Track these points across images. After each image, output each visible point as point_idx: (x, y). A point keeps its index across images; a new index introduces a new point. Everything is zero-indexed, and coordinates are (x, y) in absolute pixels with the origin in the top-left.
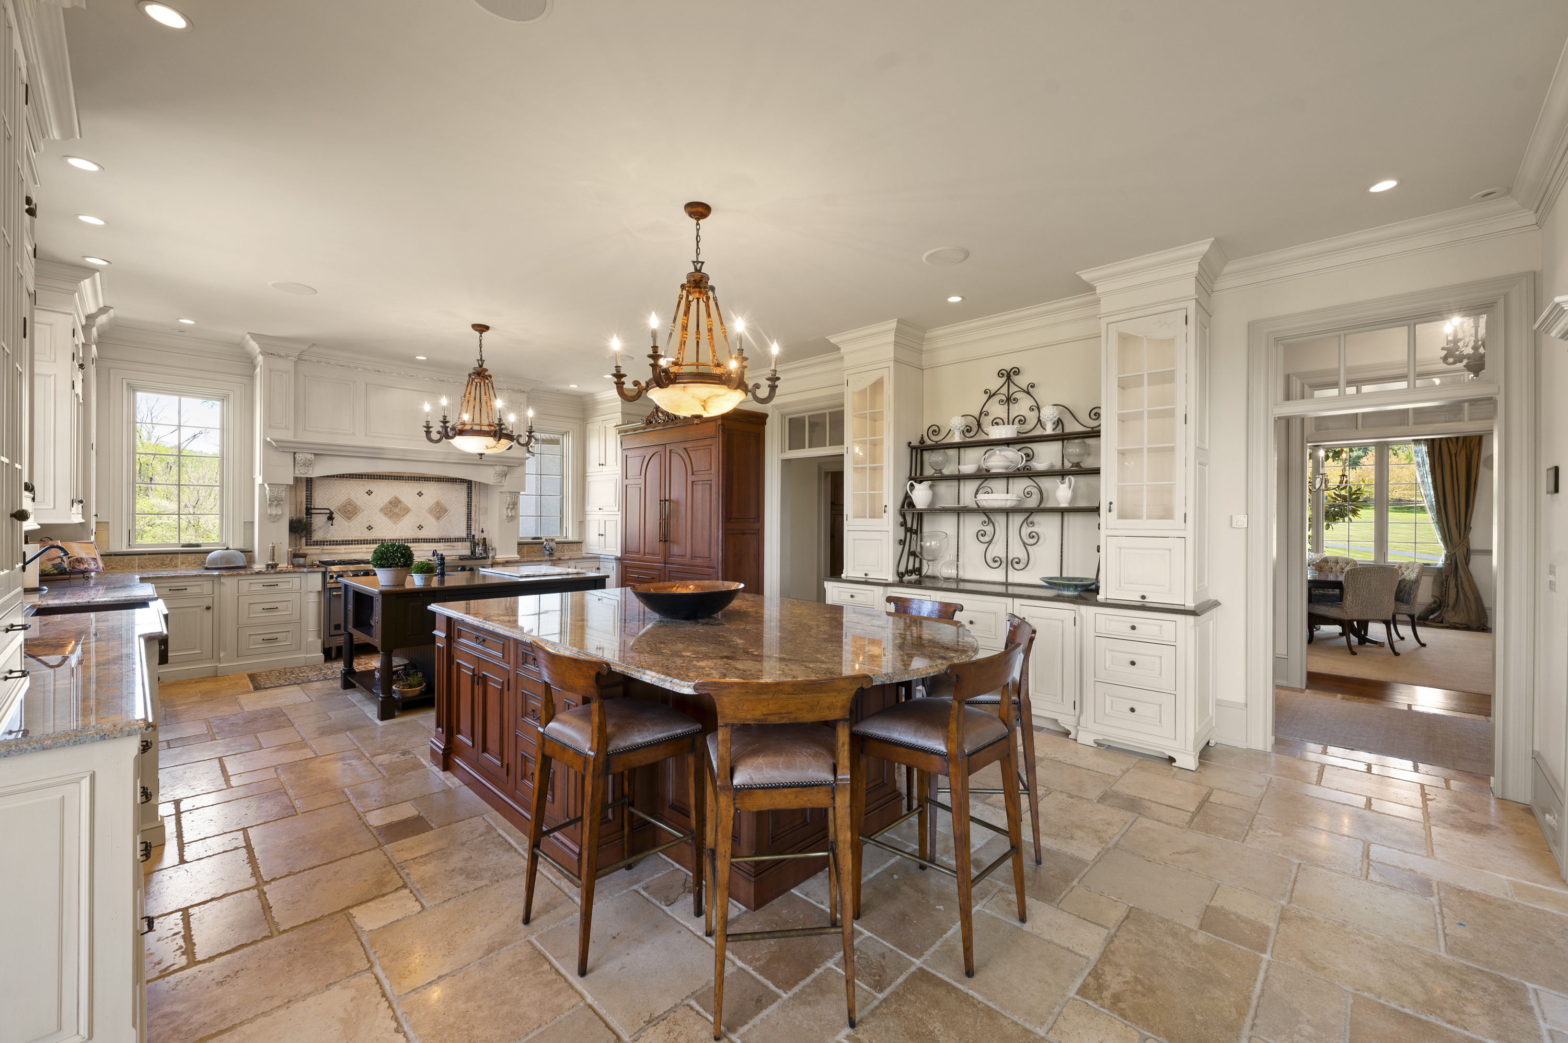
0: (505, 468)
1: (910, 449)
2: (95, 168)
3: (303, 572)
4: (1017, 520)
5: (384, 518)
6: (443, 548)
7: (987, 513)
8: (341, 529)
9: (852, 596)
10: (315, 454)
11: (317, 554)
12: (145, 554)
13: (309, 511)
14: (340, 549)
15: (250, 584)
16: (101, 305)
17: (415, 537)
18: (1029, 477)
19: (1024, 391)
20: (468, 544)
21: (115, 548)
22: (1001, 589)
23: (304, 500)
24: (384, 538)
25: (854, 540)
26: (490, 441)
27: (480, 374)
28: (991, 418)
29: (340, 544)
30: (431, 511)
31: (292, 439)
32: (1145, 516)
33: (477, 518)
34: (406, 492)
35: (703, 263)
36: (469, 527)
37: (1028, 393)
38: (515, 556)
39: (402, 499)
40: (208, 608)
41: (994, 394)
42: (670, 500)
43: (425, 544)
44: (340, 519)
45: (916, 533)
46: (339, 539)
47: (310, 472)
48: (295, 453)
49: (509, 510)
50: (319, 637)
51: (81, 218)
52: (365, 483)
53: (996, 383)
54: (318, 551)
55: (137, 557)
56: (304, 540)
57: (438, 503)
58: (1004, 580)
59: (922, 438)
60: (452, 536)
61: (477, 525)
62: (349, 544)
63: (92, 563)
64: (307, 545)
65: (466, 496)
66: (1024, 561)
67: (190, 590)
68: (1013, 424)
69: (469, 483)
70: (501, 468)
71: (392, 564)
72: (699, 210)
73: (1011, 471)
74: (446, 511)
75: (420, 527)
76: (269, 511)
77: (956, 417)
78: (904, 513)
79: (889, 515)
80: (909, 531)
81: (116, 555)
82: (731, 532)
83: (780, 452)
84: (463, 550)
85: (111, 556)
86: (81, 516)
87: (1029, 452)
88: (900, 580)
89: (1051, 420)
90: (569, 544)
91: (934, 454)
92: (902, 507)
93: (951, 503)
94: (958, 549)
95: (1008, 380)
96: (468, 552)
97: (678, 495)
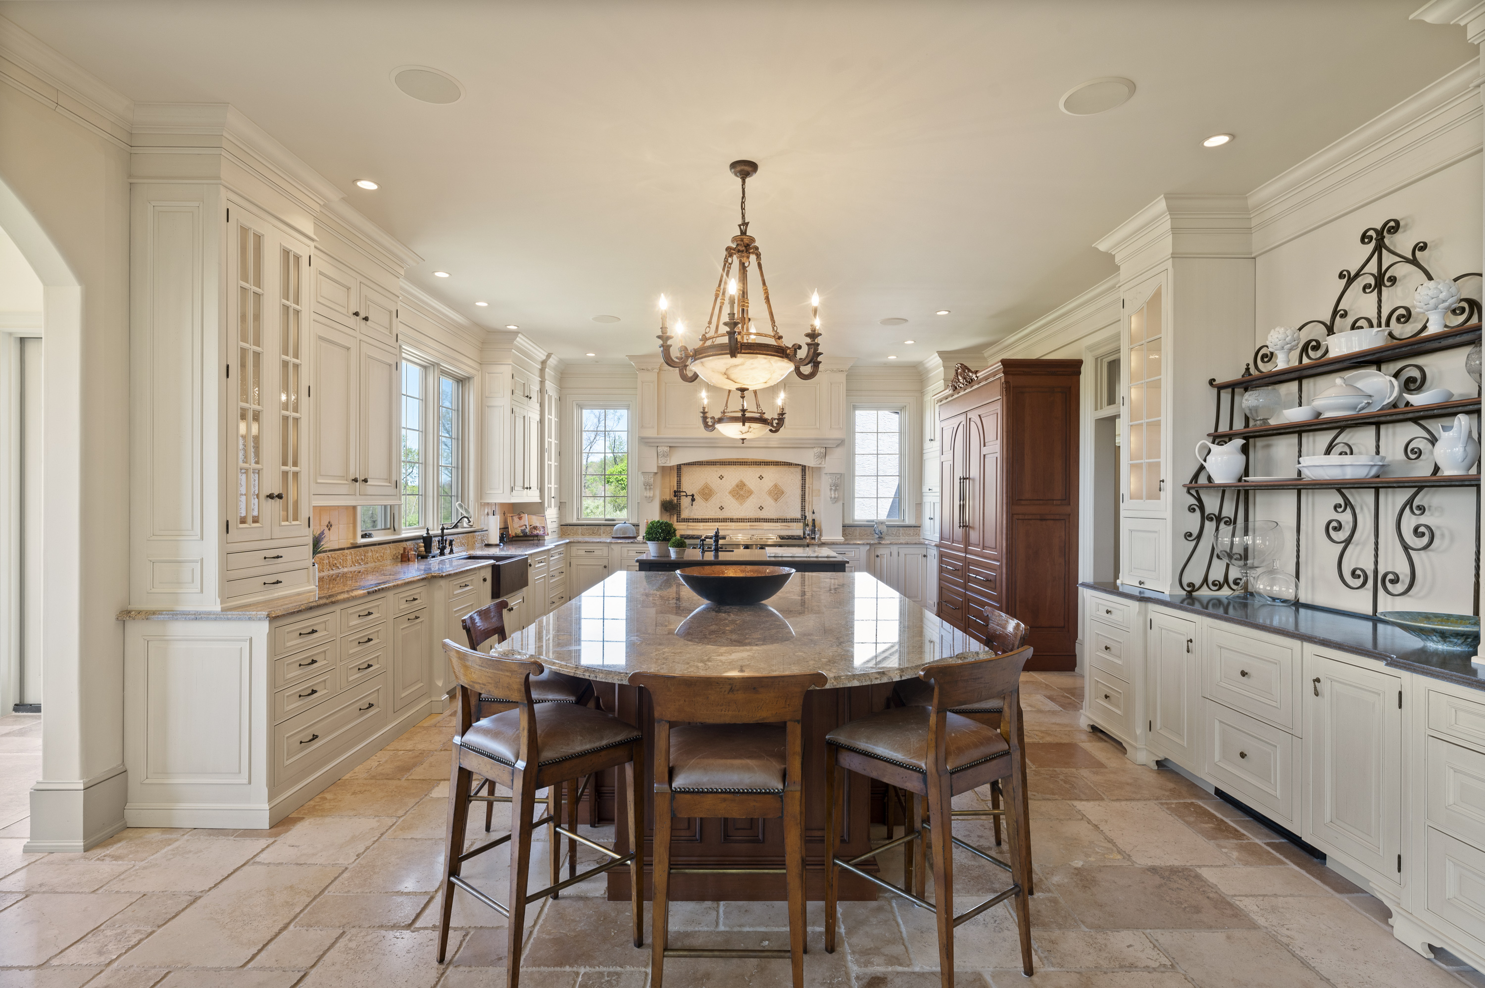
0: (823, 449)
1: (1214, 391)
2: (447, 275)
4: (1393, 501)
5: (733, 500)
6: (780, 528)
7: (1340, 486)
8: (700, 509)
9: (1108, 612)
10: (670, 447)
11: (684, 530)
12: (583, 526)
14: (700, 526)
15: (628, 550)
16: (546, 354)
17: (757, 517)
18: (1416, 420)
19: (1407, 261)
20: (801, 524)
21: (569, 521)
22: (1365, 628)
23: (676, 484)
24: (732, 518)
25: (1131, 531)
28: (1350, 320)
29: (700, 522)
30: (770, 493)
31: (655, 435)
33: (811, 499)
34: (749, 475)
35: (748, 225)
36: (803, 509)
37: (1414, 262)
38: (840, 538)
39: (747, 483)
40: (605, 567)
41: (1357, 275)
42: (969, 478)
43: (765, 524)
44: (700, 500)
45: (1232, 521)
46: (699, 517)
47: (668, 462)
48: (657, 447)
49: (832, 492)
51: (477, 304)
52: (718, 469)
53: (1358, 256)
54: (685, 527)
55: (580, 527)
56: (675, 518)
57: (776, 486)
58: (1369, 611)
59: (1248, 369)
60: (789, 516)
61: (810, 507)
62: (706, 522)
63: (542, 530)
64: (677, 522)
65: (800, 478)
66: (1405, 579)
67: (597, 553)
68: (1387, 325)
69: (804, 468)
70: (819, 450)
71: (655, 538)
72: (745, 168)
73: (1374, 409)
74: (783, 493)
75: (761, 508)
76: (645, 495)
77: (1277, 329)
78: (1197, 492)
79: (1167, 494)
80: (1211, 519)
81: (570, 525)
82: (1020, 517)
83: (1096, 409)
84: (796, 530)
85: (567, 525)
86: (539, 498)
87: (1416, 374)
88: (1186, 595)
89: (1436, 308)
90: (905, 528)
91: (1254, 396)
92: (1191, 482)
93: (1286, 473)
94: (1298, 551)
95: (1380, 246)
96: (800, 533)
97: (974, 472)
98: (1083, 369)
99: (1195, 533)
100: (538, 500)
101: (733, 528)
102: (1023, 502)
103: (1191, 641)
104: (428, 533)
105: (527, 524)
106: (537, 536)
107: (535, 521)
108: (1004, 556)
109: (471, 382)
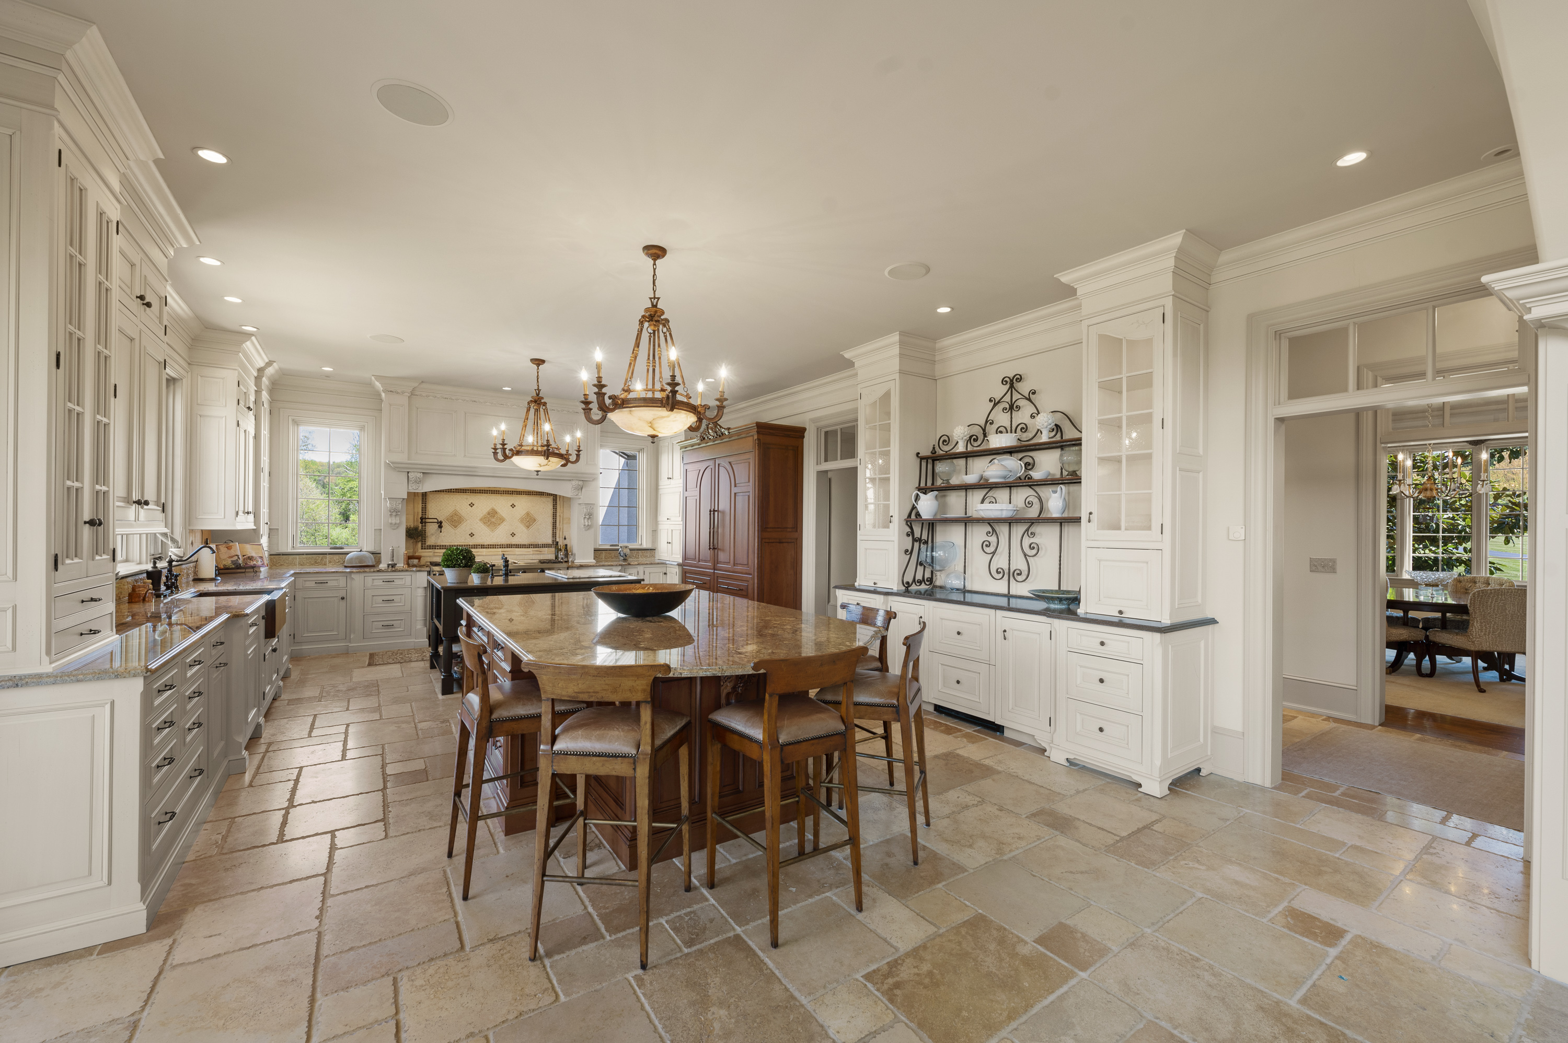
0: (581, 483)
1: (919, 460)
2: (218, 263)
3: (413, 571)
4: (1019, 530)
5: (483, 527)
6: (532, 553)
7: (992, 523)
8: (449, 536)
10: (423, 473)
11: (430, 557)
12: (303, 554)
13: (423, 520)
15: (373, 579)
16: (267, 360)
17: (509, 543)
18: (1030, 486)
19: (1026, 399)
20: (553, 549)
21: (283, 550)
22: (1003, 602)
23: (420, 511)
24: (483, 544)
25: (866, 549)
26: (541, 459)
27: (538, 401)
28: (995, 426)
30: (522, 520)
31: (406, 461)
32: (1123, 527)
33: (561, 526)
34: (501, 504)
35: (658, 299)
36: (554, 535)
37: (1029, 400)
38: (592, 560)
39: (499, 510)
40: (343, 598)
41: (999, 402)
42: (718, 511)
43: (517, 549)
44: (449, 527)
45: (926, 542)
46: (447, 544)
47: (420, 488)
48: (408, 472)
49: (586, 520)
50: (425, 625)
51: (226, 298)
52: (468, 497)
53: (1000, 391)
54: (431, 554)
55: (298, 556)
56: (420, 545)
57: (528, 514)
58: (1006, 592)
59: (934, 448)
60: (540, 542)
61: (561, 533)
63: (260, 560)
64: (422, 549)
65: (552, 506)
66: (1025, 572)
67: (330, 584)
68: (1016, 432)
69: (555, 497)
70: (577, 482)
71: (455, 564)
72: (656, 252)
73: (1011, 480)
74: (535, 520)
75: (513, 535)
76: (390, 521)
78: (911, 523)
79: (895, 525)
80: (917, 541)
81: (283, 555)
82: (767, 541)
83: (817, 464)
84: (549, 554)
85: (280, 555)
86: (253, 524)
87: (1030, 460)
88: (905, 588)
89: (1047, 427)
90: (643, 551)
92: (908, 518)
93: (959, 513)
94: (965, 559)
95: (1012, 386)
96: (552, 557)
97: (725, 506)
98: (806, 434)
99: (910, 550)
100: (251, 526)
101: (484, 554)
102: (769, 530)
103: (922, 617)
104: (155, 567)
105: (239, 553)
106: (253, 567)
107: (250, 550)
108: (756, 570)
109: (178, 384)
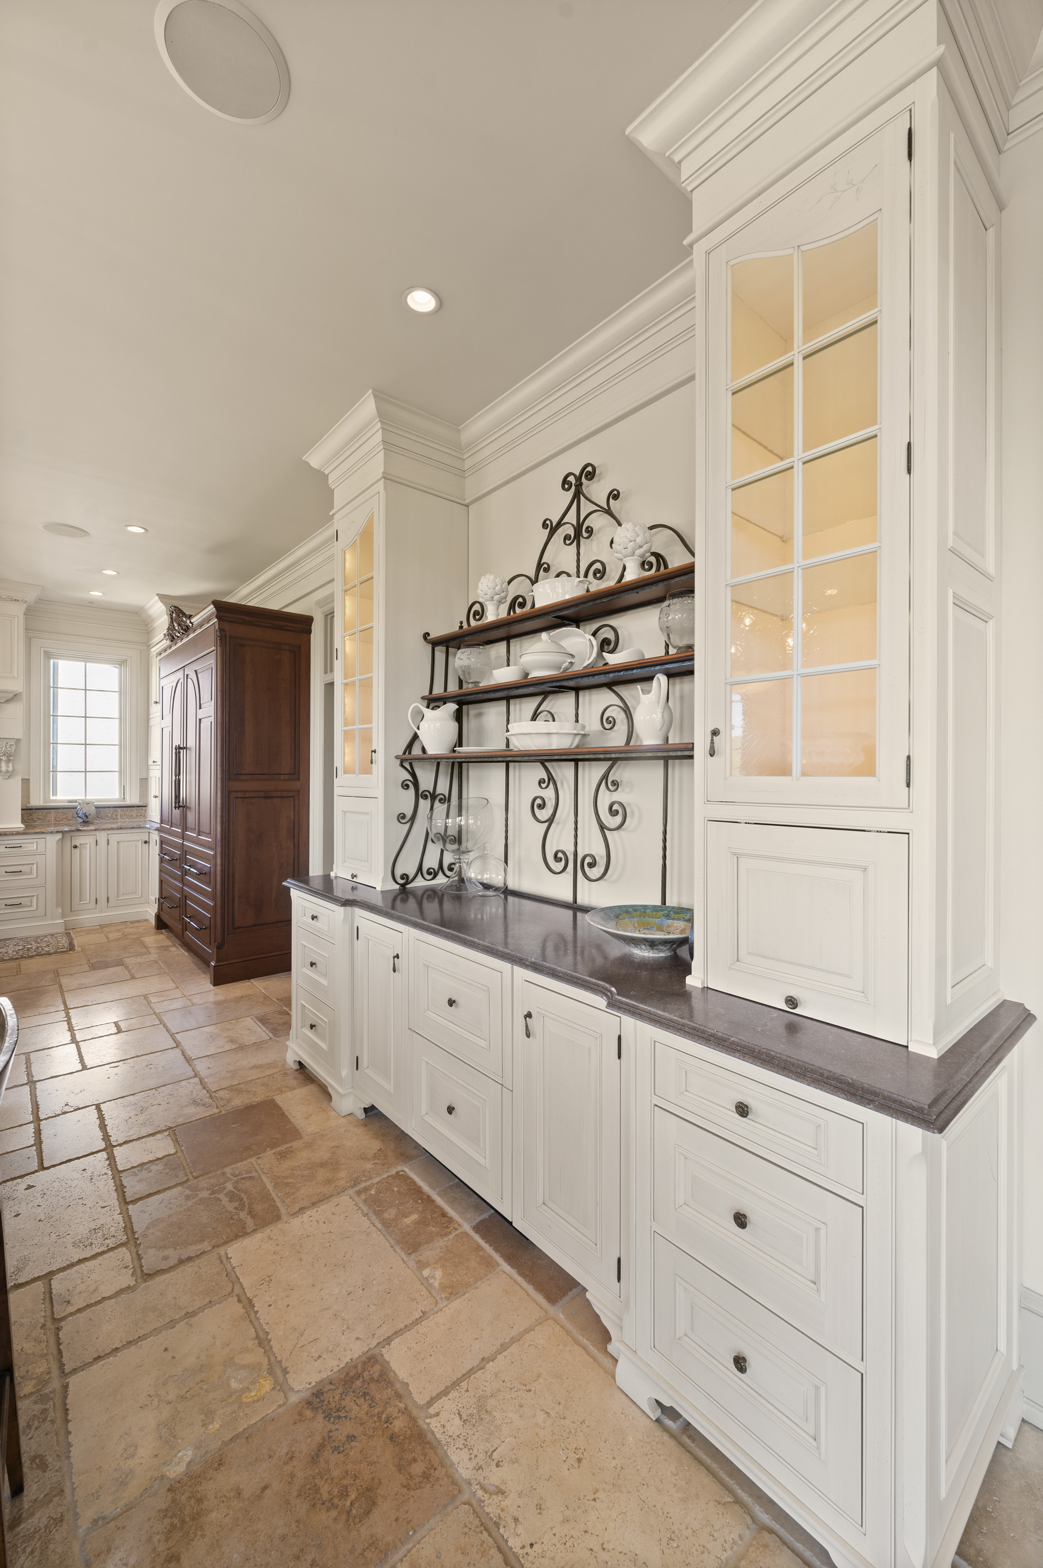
4: (590, 776)
7: (544, 759)
9: (313, 918)
18: (610, 686)
19: (602, 510)
25: (345, 812)
28: (553, 574)
32: (796, 768)
37: (609, 512)
38: (20, 825)
41: (559, 524)
45: (446, 800)
53: (558, 503)
58: (569, 899)
59: (461, 627)
66: (602, 863)
68: (586, 576)
73: (576, 670)
77: (487, 576)
78: (411, 764)
79: (379, 767)
80: (425, 797)
82: (240, 795)
87: (611, 635)
88: (400, 889)
89: (633, 554)
90: (125, 809)
91: (466, 654)
92: (404, 753)
93: (495, 744)
94: (507, 832)
95: (578, 494)
97: (191, 743)
98: (311, 627)
99: (409, 814)
102: (243, 777)
103: (397, 956)
108: (219, 844)
